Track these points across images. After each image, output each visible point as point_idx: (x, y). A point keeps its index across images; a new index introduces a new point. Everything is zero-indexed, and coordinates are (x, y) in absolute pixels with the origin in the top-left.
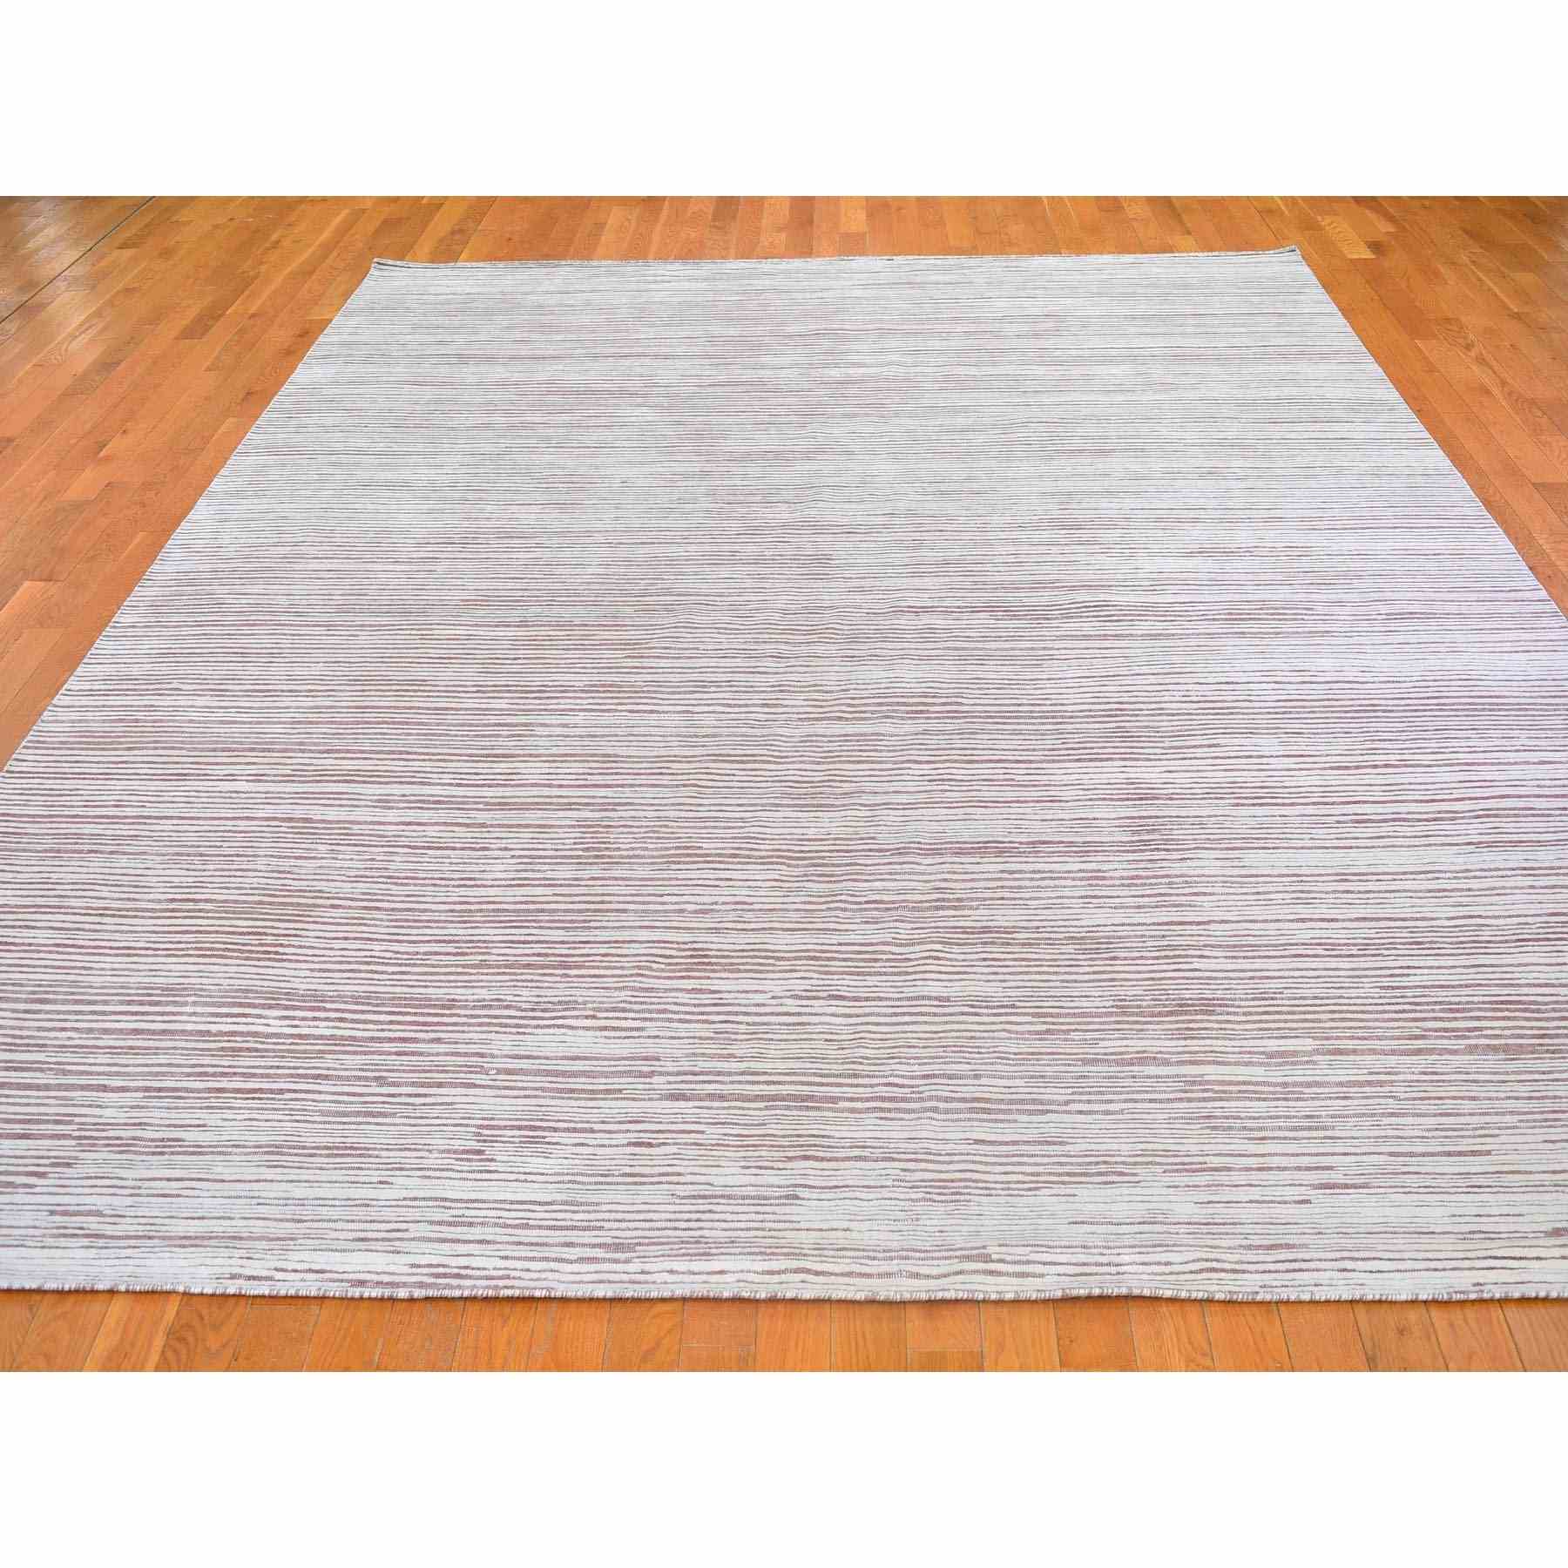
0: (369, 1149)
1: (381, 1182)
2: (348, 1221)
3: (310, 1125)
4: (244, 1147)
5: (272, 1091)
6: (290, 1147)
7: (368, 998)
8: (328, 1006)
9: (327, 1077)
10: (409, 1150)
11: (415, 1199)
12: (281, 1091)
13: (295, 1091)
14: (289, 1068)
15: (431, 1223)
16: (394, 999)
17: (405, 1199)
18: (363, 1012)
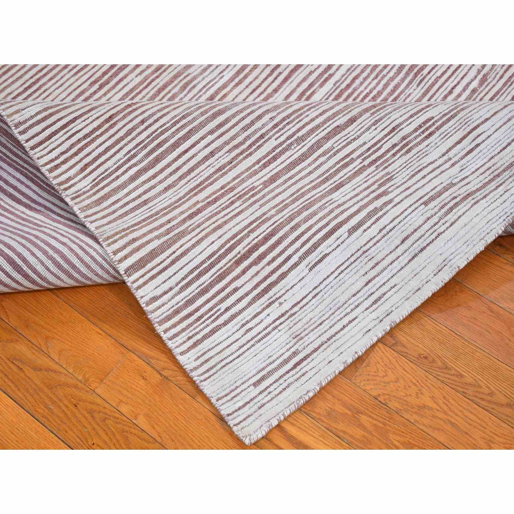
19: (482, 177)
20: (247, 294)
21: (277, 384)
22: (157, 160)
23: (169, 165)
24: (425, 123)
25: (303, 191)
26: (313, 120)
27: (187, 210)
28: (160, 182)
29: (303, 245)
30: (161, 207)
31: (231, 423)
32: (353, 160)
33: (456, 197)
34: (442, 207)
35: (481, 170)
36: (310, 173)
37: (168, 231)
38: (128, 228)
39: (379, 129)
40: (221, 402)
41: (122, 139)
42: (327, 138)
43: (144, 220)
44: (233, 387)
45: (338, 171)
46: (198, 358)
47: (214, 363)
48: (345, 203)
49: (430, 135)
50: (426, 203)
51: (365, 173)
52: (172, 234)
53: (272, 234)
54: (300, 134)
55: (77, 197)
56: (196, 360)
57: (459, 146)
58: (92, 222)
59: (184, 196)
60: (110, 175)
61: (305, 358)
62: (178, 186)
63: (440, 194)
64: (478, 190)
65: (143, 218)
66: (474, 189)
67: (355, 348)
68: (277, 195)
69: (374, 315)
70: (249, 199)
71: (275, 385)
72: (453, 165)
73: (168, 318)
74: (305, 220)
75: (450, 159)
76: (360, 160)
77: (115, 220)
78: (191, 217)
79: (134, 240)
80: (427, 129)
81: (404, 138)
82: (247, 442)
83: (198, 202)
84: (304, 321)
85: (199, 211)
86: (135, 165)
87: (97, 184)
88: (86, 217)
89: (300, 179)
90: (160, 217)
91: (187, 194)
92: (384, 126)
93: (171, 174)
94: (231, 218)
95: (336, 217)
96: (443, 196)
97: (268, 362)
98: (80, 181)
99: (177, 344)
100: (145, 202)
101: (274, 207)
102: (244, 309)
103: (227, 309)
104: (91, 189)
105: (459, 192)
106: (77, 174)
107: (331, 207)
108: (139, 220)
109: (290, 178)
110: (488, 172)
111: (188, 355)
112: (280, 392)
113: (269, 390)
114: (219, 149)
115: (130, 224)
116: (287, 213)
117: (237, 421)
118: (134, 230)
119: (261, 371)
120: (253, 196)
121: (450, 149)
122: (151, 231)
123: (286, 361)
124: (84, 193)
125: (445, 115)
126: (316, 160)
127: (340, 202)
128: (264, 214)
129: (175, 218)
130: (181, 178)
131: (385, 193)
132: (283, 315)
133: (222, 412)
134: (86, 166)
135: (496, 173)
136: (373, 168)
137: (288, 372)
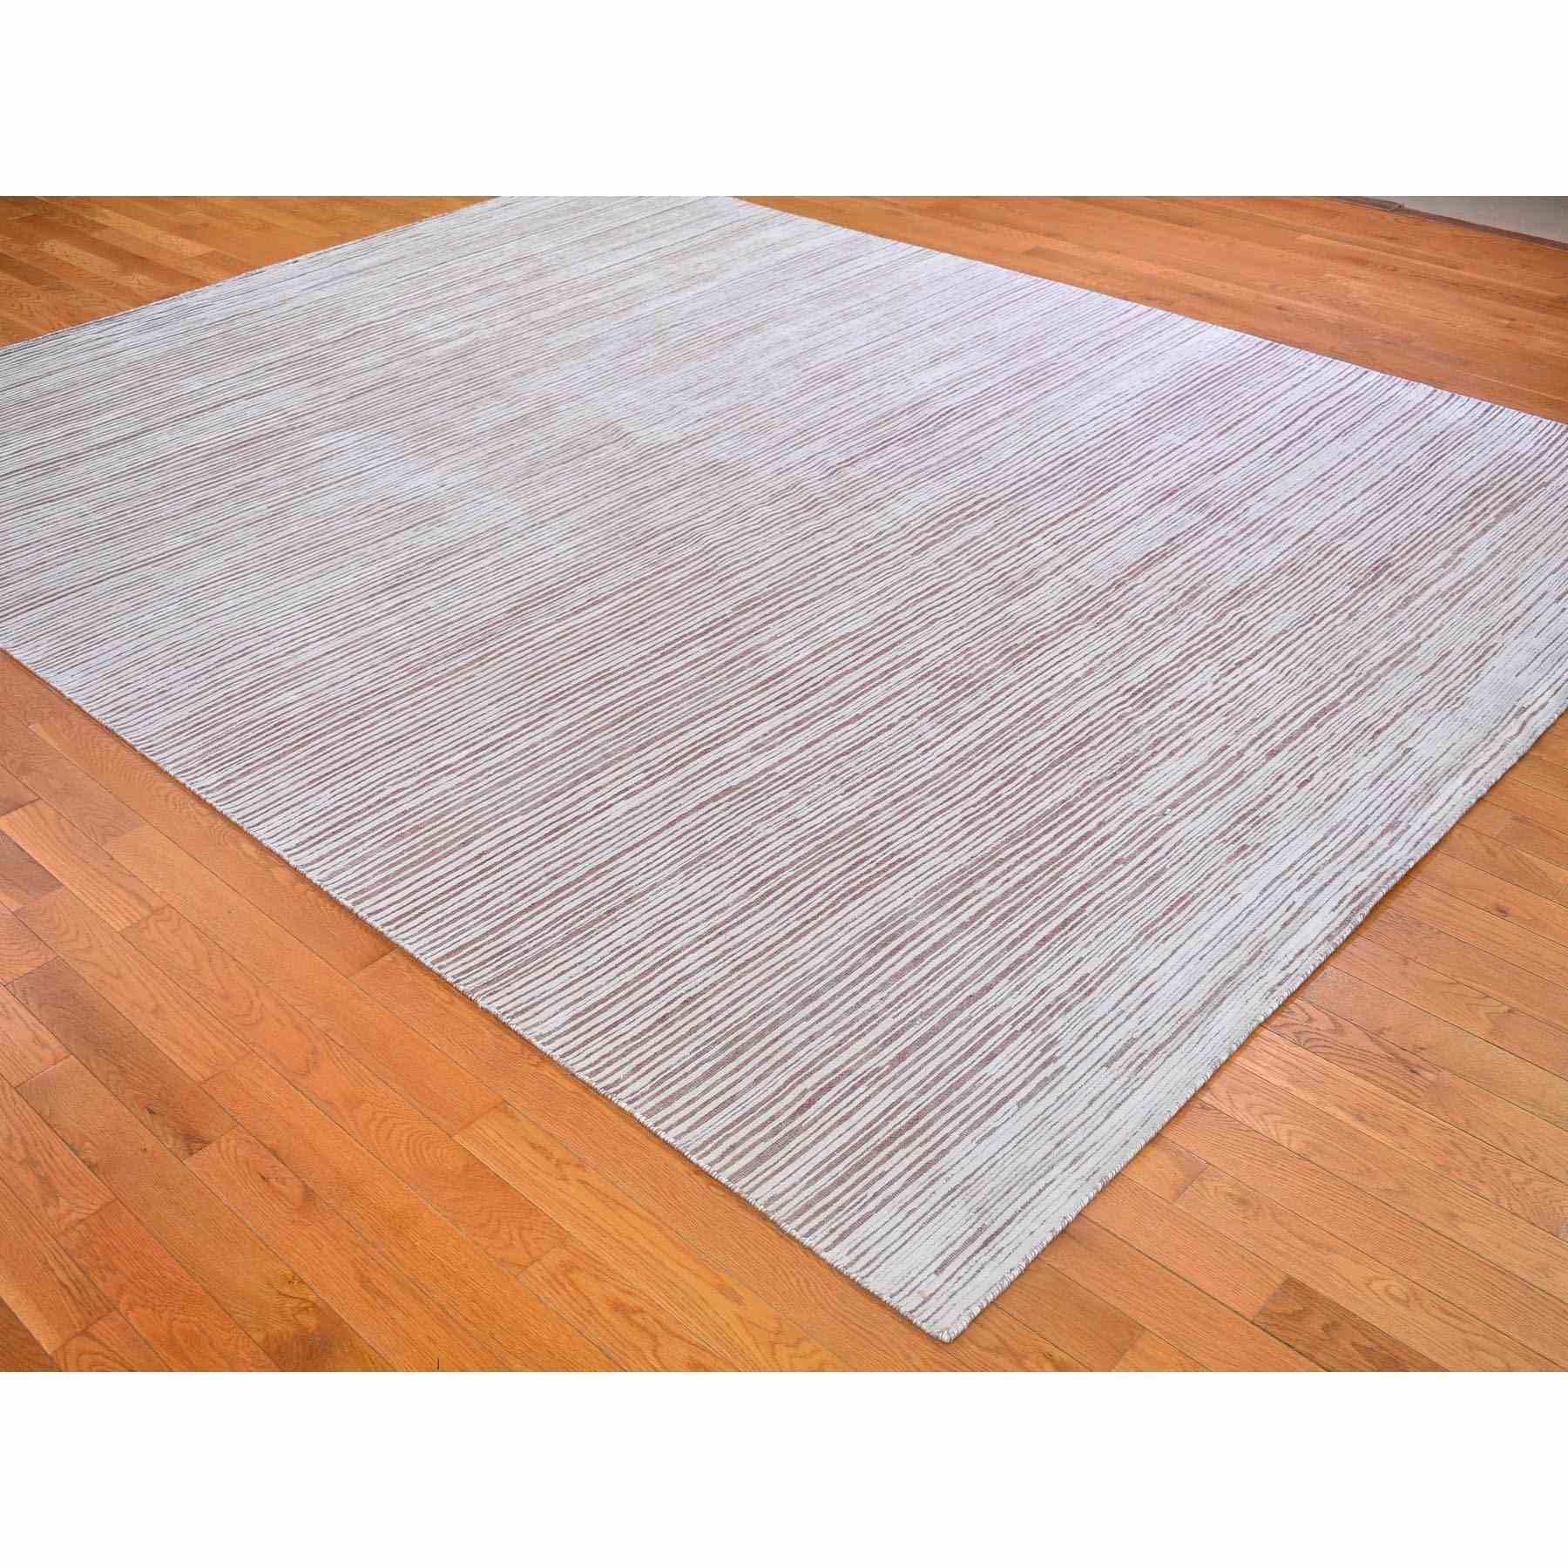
2: (1259, 925)
11: (1265, 889)
17: (1260, 894)
18: (1028, 844)
19: (1168, 1026)
20: (899, 1177)
21: (967, 1267)
22: (738, 1053)
23: (755, 1055)
24: (1080, 981)
25: (945, 1067)
26: (936, 994)
27: (793, 1103)
28: (747, 1074)
29: (962, 1123)
30: (756, 1102)
31: (917, 1321)
32: (1000, 1027)
33: (1141, 1055)
34: (1129, 1067)
35: (1165, 1019)
36: (948, 1046)
37: (776, 1131)
38: (719, 1134)
39: (1025, 993)
40: (896, 1298)
41: (684, 1037)
42: (961, 1008)
43: (737, 1121)
44: (907, 1280)
45: (984, 1040)
46: (851, 1251)
47: (874, 1255)
48: (1004, 1077)
49: (1091, 991)
50: (1107, 1065)
51: (1021, 1039)
52: (782, 1134)
53: (917, 1119)
54: (924, 1009)
55: (634, 1100)
56: (848, 1254)
57: (1130, 998)
58: (666, 1131)
59: (784, 1086)
60: (675, 1072)
61: (997, 1233)
62: (773, 1076)
63: (1121, 1053)
64: (1168, 1041)
65: (735, 1118)
66: (1163, 1040)
67: (1062, 1212)
68: (912, 1075)
69: (1077, 1175)
70: (875, 1082)
71: (965, 1269)
72: (1128, 1018)
73: (798, 1215)
74: (958, 1101)
75: (1123, 1012)
76: (1009, 1025)
77: (697, 1125)
78: (801, 1110)
79: (733, 1147)
80: (1085, 986)
81: (1058, 998)
82: (945, 1338)
83: (805, 1091)
84: (985, 1191)
85: (810, 1103)
86: (708, 1060)
87: (659, 1084)
88: (656, 1125)
89: (938, 1054)
90: (758, 1116)
91: (787, 1082)
92: (1030, 989)
93: (760, 1064)
94: (858, 1107)
95: (997, 1094)
96: (1127, 1055)
97: (946, 1244)
98: (634, 1081)
99: (818, 1239)
100: (733, 1099)
101: (913, 1089)
102: (898, 1192)
103: (875, 1195)
104: (652, 1088)
105: (1144, 1048)
106: (628, 1076)
107: (988, 1083)
108: (730, 1121)
109: (924, 1054)
110: (1174, 1020)
111: (836, 1250)
112: (974, 1276)
113: (958, 1275)
114: (821, 1033)
115: (720, 1128)
116: (931, 1095)
117: (925, 1316)
118: (728, 1136)
119: (940, 1255)
120: (879, 1078)
121: (1120, 1002)
122: (752, 1133)
123: (972, 1240)
124: (643, 1095)
125: (1102, 970)
126: (952, 1031)
127: (998, 1076)
128: (901, 1098)
129: (779, 1114)
130: (774, 1067)
131: (1052, 1059)
132: (954, 1190)
133: (902, 1310)
134: (639, 1066)
135: (1183, 1020)
136: (1028, 1032)
137: (977, 1252)
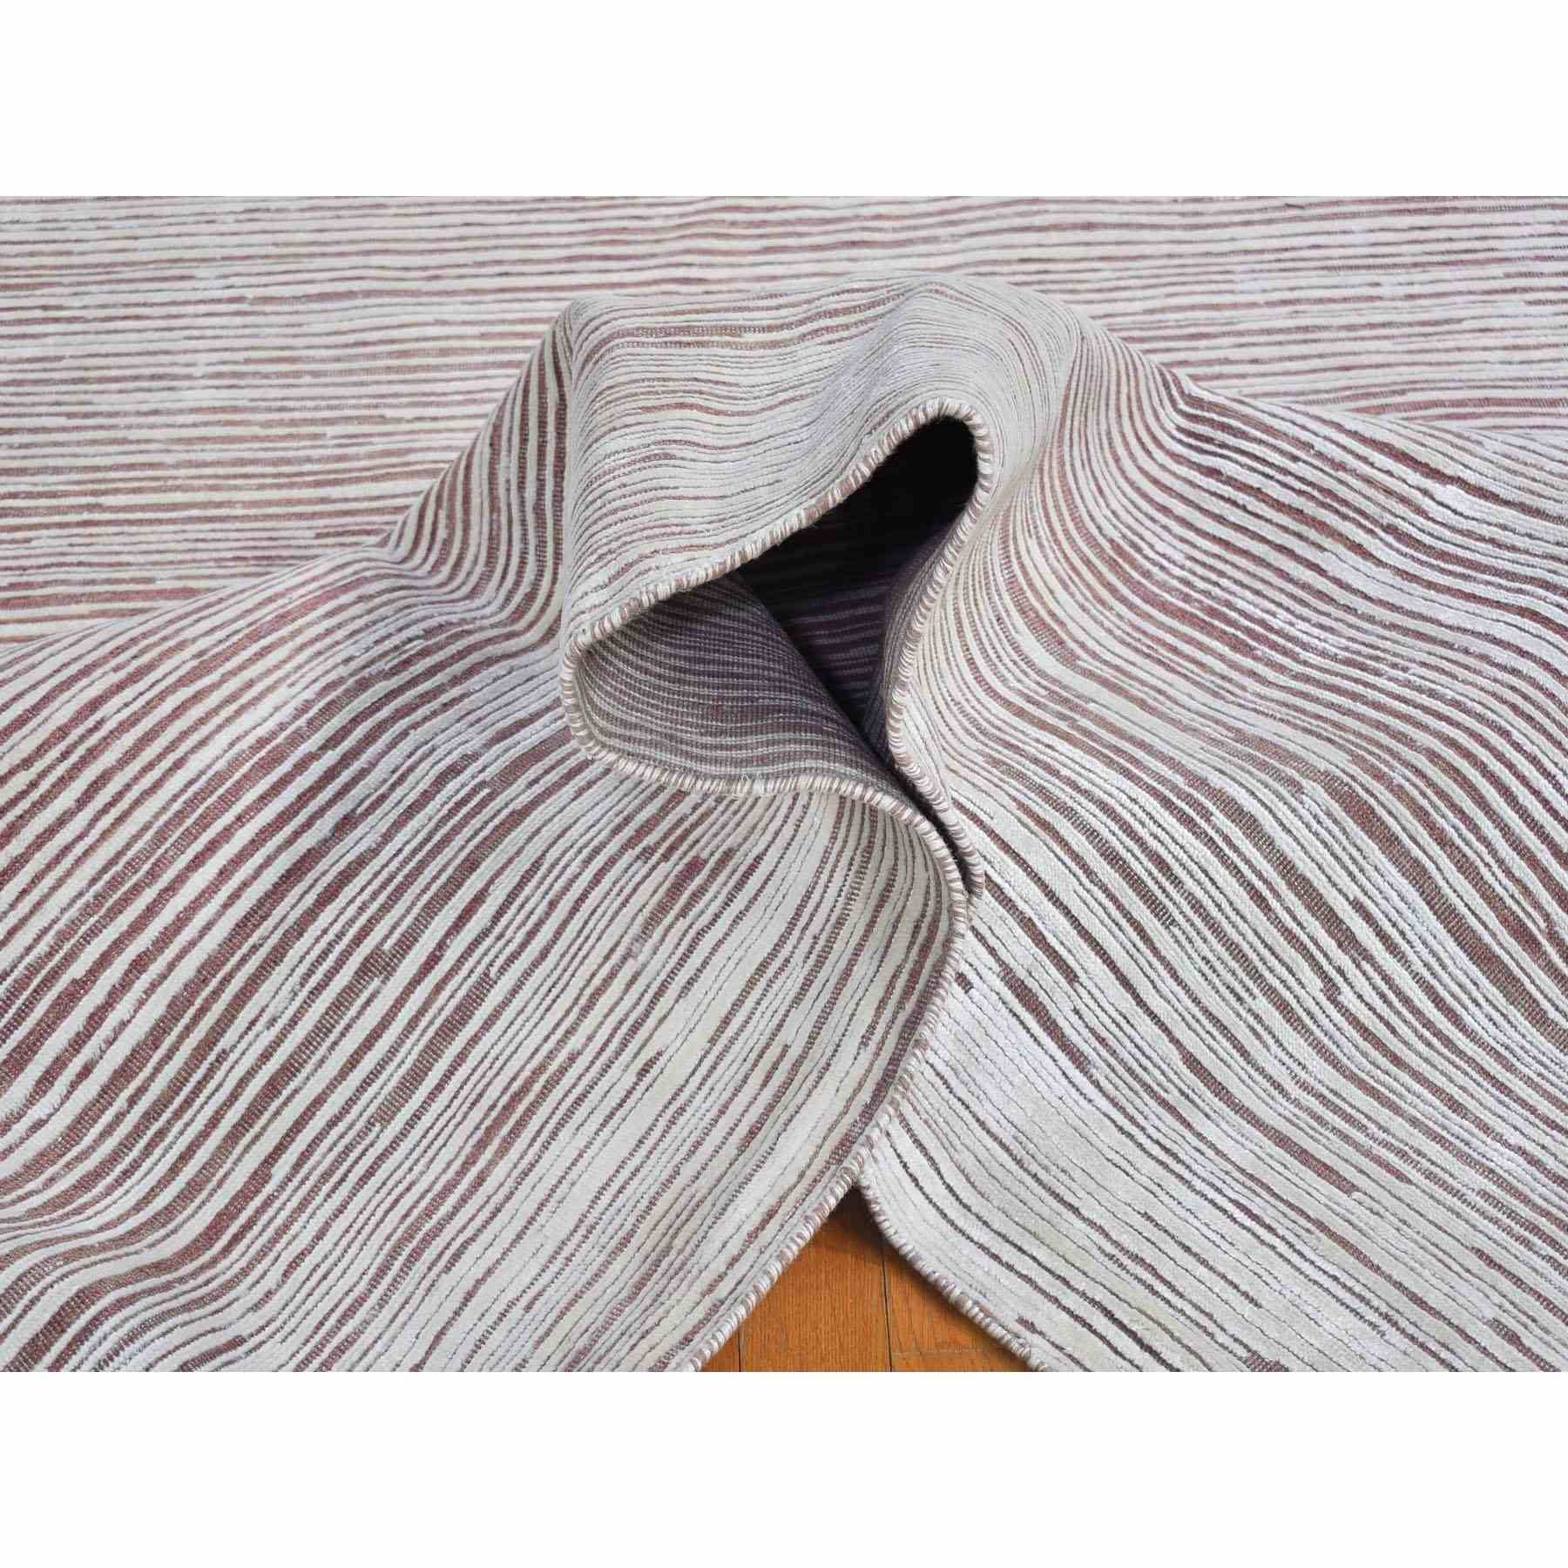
0: (542, 1068)
1: (644, 1071)
2: (691, 1153)
3: (398, 1156)
4: (361, 1301)
5: (244, 1196)
6: (428, 1213)
7: (114, 884)
8: (77, 970)
9: (289, 1070)
10: (598, 992)
11: (726, 1021)
12: (260, 1176)
13: (280, 1149)
14: (204, 1135)
15: (797, 1000)
16: (161, 837)
17: (713, 1041)
18: (151, 911)
